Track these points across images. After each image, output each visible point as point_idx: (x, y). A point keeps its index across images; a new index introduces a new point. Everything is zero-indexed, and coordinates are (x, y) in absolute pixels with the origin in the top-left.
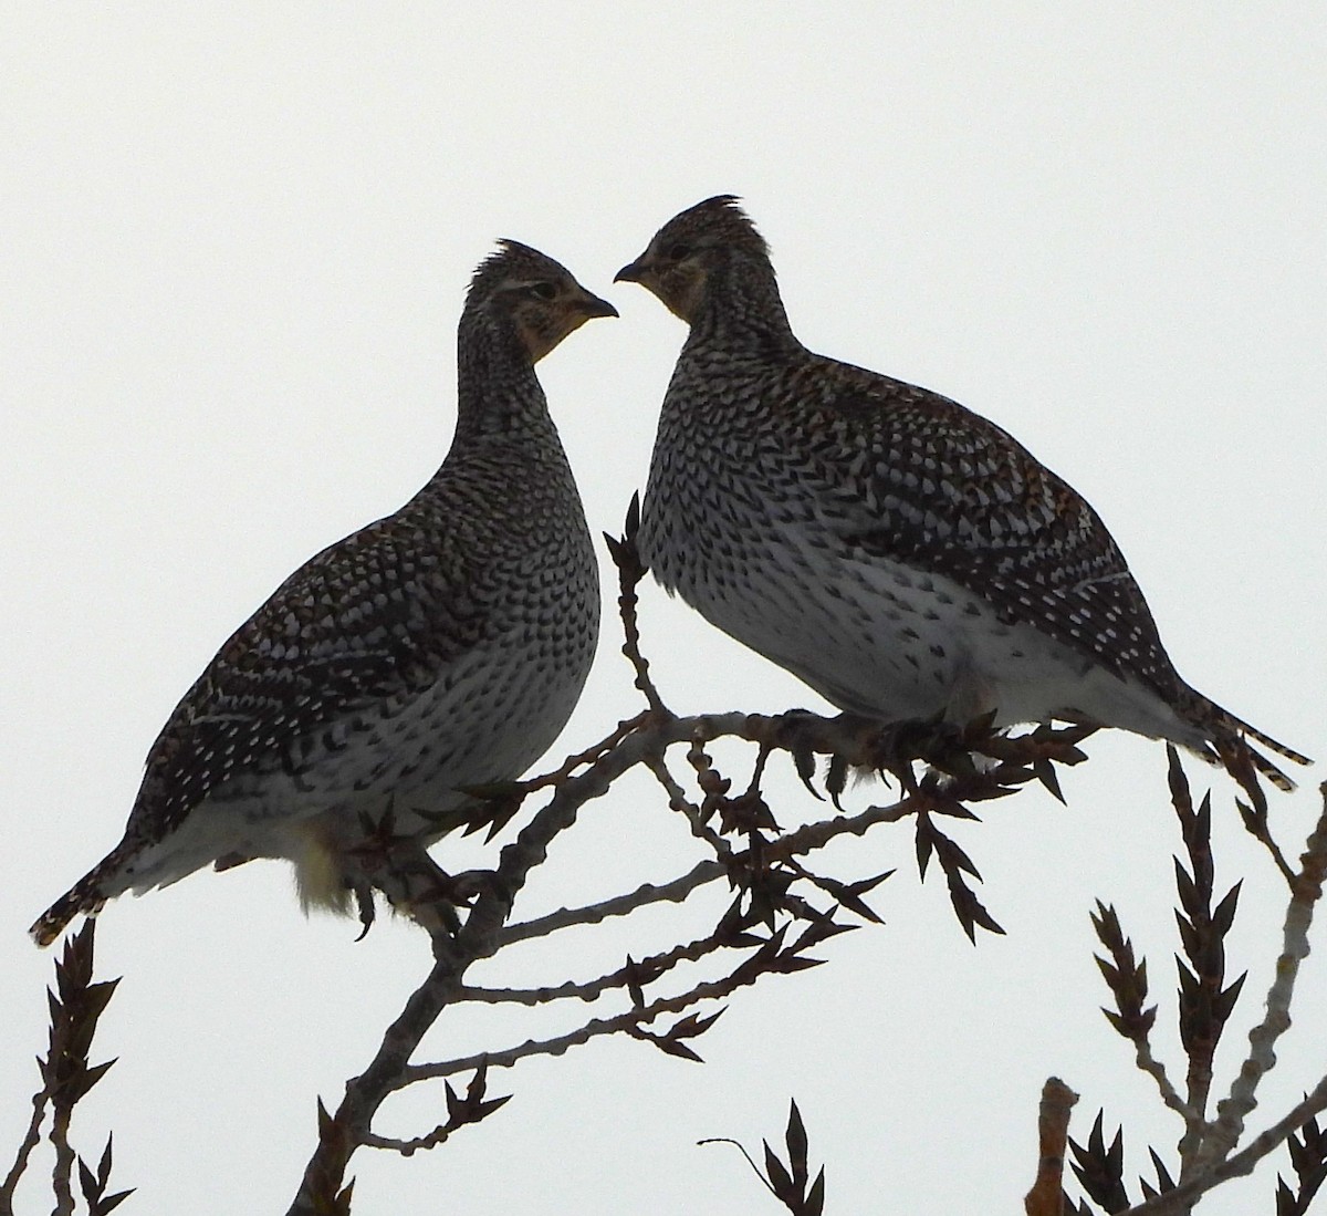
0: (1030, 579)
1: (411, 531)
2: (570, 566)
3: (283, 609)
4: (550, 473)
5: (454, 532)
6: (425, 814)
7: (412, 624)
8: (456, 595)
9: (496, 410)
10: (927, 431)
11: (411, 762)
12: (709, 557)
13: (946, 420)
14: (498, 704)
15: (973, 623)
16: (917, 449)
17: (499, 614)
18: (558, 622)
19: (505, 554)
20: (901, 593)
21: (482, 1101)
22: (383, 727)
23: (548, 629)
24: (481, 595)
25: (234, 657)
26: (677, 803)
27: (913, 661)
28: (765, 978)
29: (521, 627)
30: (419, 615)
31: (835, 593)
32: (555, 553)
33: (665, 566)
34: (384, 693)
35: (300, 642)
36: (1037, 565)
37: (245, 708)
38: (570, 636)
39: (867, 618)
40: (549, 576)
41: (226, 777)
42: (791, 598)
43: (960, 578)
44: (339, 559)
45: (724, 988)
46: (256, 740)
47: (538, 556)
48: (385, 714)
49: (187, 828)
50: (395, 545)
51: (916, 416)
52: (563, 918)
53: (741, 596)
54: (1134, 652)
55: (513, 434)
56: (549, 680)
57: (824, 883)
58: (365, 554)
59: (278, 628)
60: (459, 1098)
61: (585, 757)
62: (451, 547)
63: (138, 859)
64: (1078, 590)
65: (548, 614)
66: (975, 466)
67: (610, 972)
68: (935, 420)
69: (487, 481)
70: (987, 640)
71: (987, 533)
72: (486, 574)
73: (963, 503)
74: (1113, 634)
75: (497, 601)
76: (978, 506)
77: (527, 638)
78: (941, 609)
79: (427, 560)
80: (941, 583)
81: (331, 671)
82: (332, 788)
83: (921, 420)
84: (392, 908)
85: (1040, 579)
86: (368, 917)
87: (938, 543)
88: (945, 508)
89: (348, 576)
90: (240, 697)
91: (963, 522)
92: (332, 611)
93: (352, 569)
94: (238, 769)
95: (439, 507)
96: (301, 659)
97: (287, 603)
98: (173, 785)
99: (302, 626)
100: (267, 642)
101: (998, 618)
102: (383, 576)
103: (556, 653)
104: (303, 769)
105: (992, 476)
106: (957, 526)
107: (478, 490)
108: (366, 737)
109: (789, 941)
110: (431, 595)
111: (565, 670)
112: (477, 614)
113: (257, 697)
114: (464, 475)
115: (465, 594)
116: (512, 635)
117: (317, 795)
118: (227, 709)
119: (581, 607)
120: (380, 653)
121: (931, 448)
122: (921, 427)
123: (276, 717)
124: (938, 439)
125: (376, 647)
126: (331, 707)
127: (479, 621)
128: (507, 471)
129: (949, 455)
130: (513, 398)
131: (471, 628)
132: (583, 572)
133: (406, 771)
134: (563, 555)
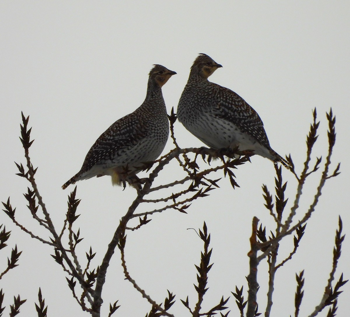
0: (246, 124)
1: (134, 116)
2: (163, 124)
3: (111, 130)
4: (160, 106)
5: (142, 116)
6: (135, 167)
7: (134, 133)
8: (142, 128)
9: (151, 94)
10: (230, 96)
11: (133, 158)
12: (190, 118)
13: (233, 95)
14: (149, 148)
15: (236, 132)
16: (228, 99)
17: (150, 132)
18: (160, 133)
19: (151, 120)
20: (224, 125)
21: (146, 220)
22: (128, 152)
23: (158, 135)
24: (146, 128)
25: (101, 138)
26: (181, 165)
27: (225, 138)
28: (199, 198)
29: (153, 134)
30: (135, 131)
31: (212, 124)
32: (160, 121)
33: (182, 119)
34: (128, 146)
35: (113, 136)
36: (248, 122)
37: (103, 148)
38: (163, 136)
39: (217, 129)
40: (159, 125)
41: (99, 160)
42: (204, 125)
43: (234, 123)
44: (121, 121)
45: (191, 200)
46: (105, 153)
47: (157, 121)
48: (128, 149)
49: (92, 169)
50: (131, 119)
51: (228, 93)
52: (161, 187)
53: (195, 125)
54: (264, 140)
55: (154, 98)
56: (159, 144)
57: (209, 180)
58: (126, 120)
59: (109, 133)
60: (142, 220)
61: (165, 157)
62: (141, 119)
63: (82, 175)
64: (255, 127)
65: (159, 132)
66: (238, 103)
67: (169, 196)
68: (231, 94)
69: (149, 106)
70: (239, 135)
71: (240, 115)
72: (147, 124)
73: (236, 109)
74: (260, 136)
75: (149, 129)
76: (238, 110)
77: (155, 136)
78: (231, 129)
79: (137, 121)
80: (231, 124)
81: (119, 141)
82: (118, 163)
83: (229, 94)
84: (129, 185)
85: (248, 124)
86: (125, 186)
87: (231, 116)
88: (232, 110)
89: (122, 124)
90: (102, 146)
91: (236, 113)
92: (119, 131)
93: (123, 123)
94: (101, 159)
95: (140, 111)
96: (113, 139)
97: (111, 129)
98: (89, 162)
99: (114, 133)
100: (107, 136)
101: (241, 131)
102: (129, 124)
103: (160, 139)
104: (113, 159)
105: (241, 105)
106: (234, 113)
107: (147, 108)
108: (125, 153)
109: (203, 191)
110: (137, 128)
111: (161, 142)
112: (145, 131)
113: (105, 146)
114: (145, 105)
115: (143, 127)
116: (152, 136)
117: (116, 164)
118: (100, 148)
119: (165, 131)
120: (128, 138)
121: (231, 99)
122: (229, 95)
123: (109, 149)
124: (232, 97)
125: (127, 137)
126: (118, 148)
127: (146, 133)
128: (152, 105)
129: (234, 101)
130: (154, 92)
131: (144, 134)
132: (166, 125)
133: (132, 160)
134: (162, 121)
